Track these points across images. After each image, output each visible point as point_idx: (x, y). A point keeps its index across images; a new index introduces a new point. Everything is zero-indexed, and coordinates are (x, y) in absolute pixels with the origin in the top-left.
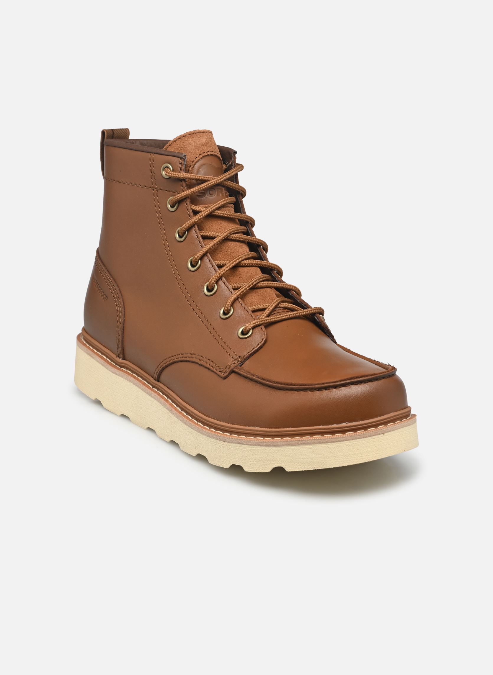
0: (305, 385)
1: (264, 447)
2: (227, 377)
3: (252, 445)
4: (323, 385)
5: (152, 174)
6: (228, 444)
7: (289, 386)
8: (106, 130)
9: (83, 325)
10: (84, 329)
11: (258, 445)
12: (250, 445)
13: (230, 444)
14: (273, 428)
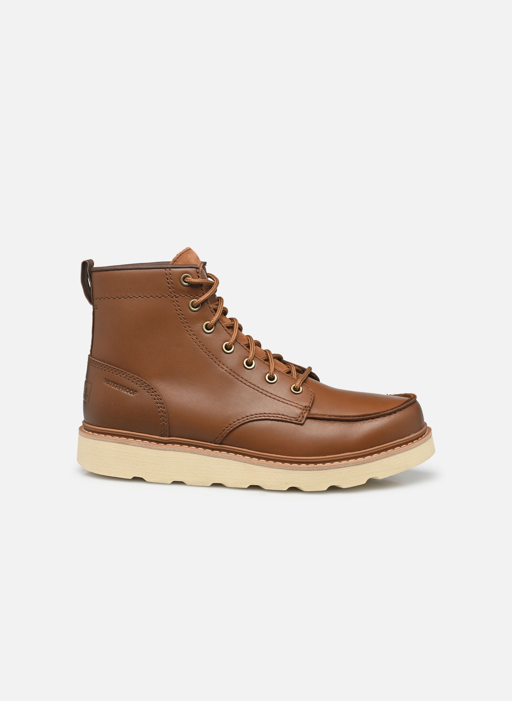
0: (379, 413)
1: (360, 465)
2: (304, 422)
3: (350, 466)
4: (393, 410)
5: (169, 285)
6: (326, 471)
7: (367, 417)
8: (88, 260)
9: (83, 419)
10: (84, 422)
11: (356, 465)
12: (348, 466)
13: (328, 471)
14: (362, 450)
